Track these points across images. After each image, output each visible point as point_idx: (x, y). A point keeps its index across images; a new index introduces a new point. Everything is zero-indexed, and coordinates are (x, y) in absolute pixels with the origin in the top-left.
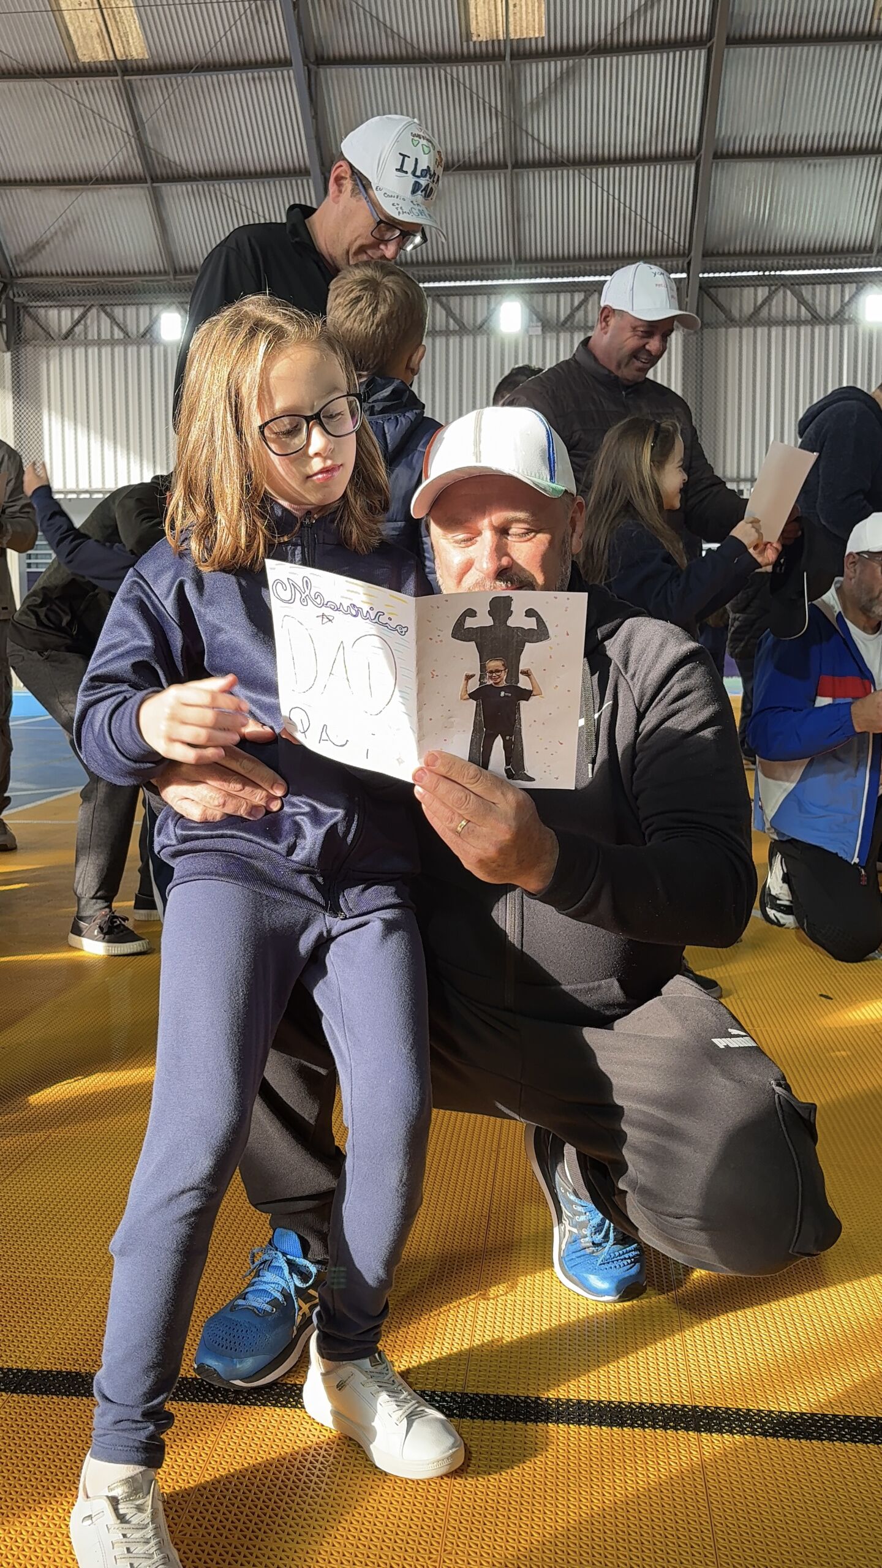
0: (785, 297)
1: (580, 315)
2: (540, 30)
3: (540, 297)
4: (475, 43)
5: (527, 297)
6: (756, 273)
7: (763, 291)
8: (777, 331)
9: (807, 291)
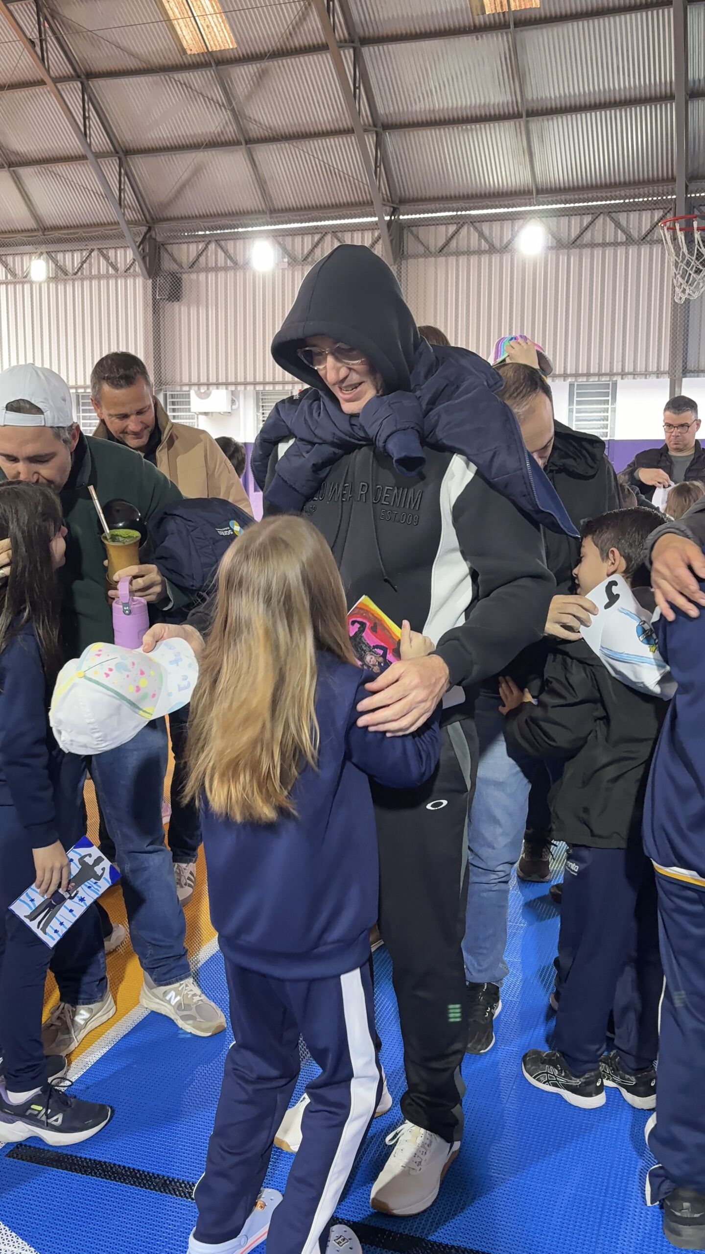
0: (469, 233)
2: (232, 42)
3: (288, 239)
4: (190, 55)
5: (279, 239)
6: (451, 213)
7: (452, 228)
8: (463, 260)
9: (485, 228)
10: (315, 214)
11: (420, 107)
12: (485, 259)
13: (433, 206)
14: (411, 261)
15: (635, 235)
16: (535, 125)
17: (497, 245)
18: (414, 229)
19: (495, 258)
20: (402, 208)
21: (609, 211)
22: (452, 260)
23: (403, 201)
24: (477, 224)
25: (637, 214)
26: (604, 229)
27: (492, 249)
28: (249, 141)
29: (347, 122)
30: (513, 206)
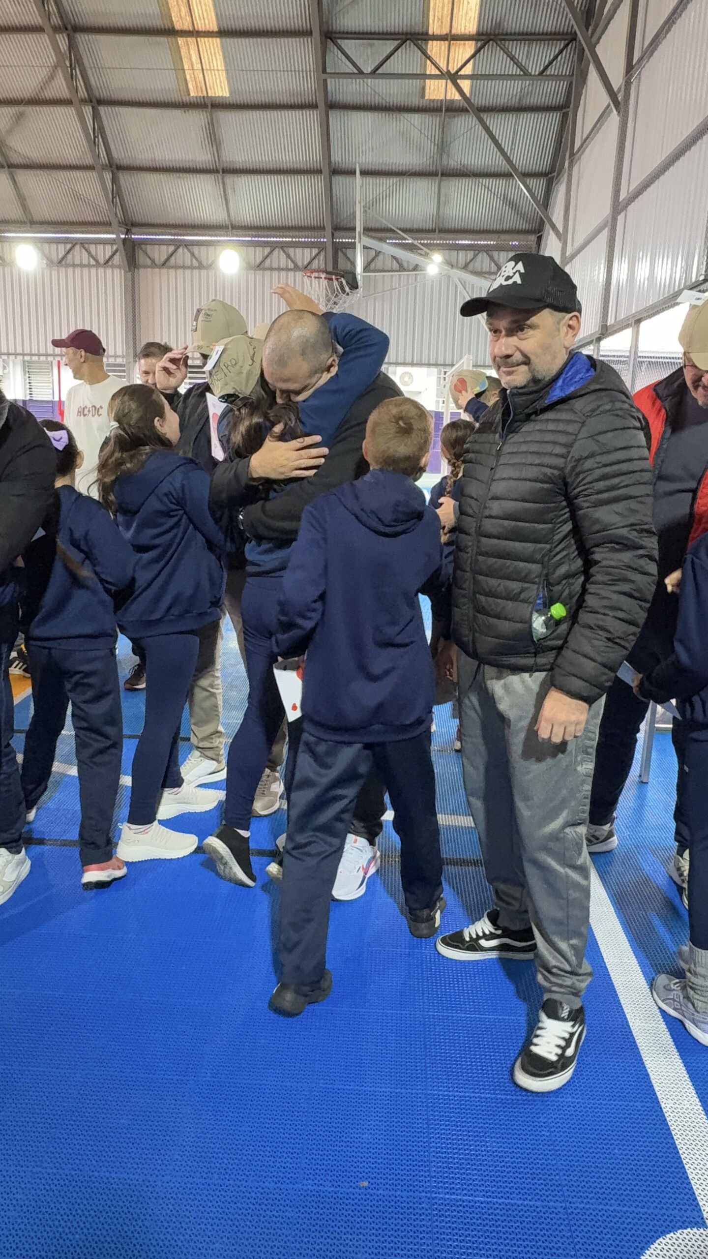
0: (184, 253)
1: (70, 256)
3: (46, 245)
5: (39, 245)
6: (170, 237)
7: (171, 248)
8: (180, 272)
9: (195, 249)
10: (66, 228)
11: (144, 157)
12: (196, 272)
13: (156, 230)
14: (141, 270)
15: (300, 264)
16: (230, 179)
17: (205, 264)
18: (143, 246)
19: (204, 272)
20: (134, 230)
21: (283, 246)
22: (172, 272)
23: (134, 225)
24: (190, 247)
25: (301, 249)
26: (279, 258)
27: (201, 267)
28: (11, 166)
29: (89, 160)
30: (216, 236)
